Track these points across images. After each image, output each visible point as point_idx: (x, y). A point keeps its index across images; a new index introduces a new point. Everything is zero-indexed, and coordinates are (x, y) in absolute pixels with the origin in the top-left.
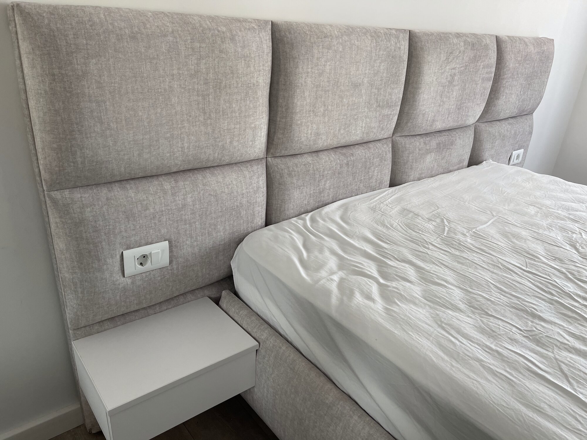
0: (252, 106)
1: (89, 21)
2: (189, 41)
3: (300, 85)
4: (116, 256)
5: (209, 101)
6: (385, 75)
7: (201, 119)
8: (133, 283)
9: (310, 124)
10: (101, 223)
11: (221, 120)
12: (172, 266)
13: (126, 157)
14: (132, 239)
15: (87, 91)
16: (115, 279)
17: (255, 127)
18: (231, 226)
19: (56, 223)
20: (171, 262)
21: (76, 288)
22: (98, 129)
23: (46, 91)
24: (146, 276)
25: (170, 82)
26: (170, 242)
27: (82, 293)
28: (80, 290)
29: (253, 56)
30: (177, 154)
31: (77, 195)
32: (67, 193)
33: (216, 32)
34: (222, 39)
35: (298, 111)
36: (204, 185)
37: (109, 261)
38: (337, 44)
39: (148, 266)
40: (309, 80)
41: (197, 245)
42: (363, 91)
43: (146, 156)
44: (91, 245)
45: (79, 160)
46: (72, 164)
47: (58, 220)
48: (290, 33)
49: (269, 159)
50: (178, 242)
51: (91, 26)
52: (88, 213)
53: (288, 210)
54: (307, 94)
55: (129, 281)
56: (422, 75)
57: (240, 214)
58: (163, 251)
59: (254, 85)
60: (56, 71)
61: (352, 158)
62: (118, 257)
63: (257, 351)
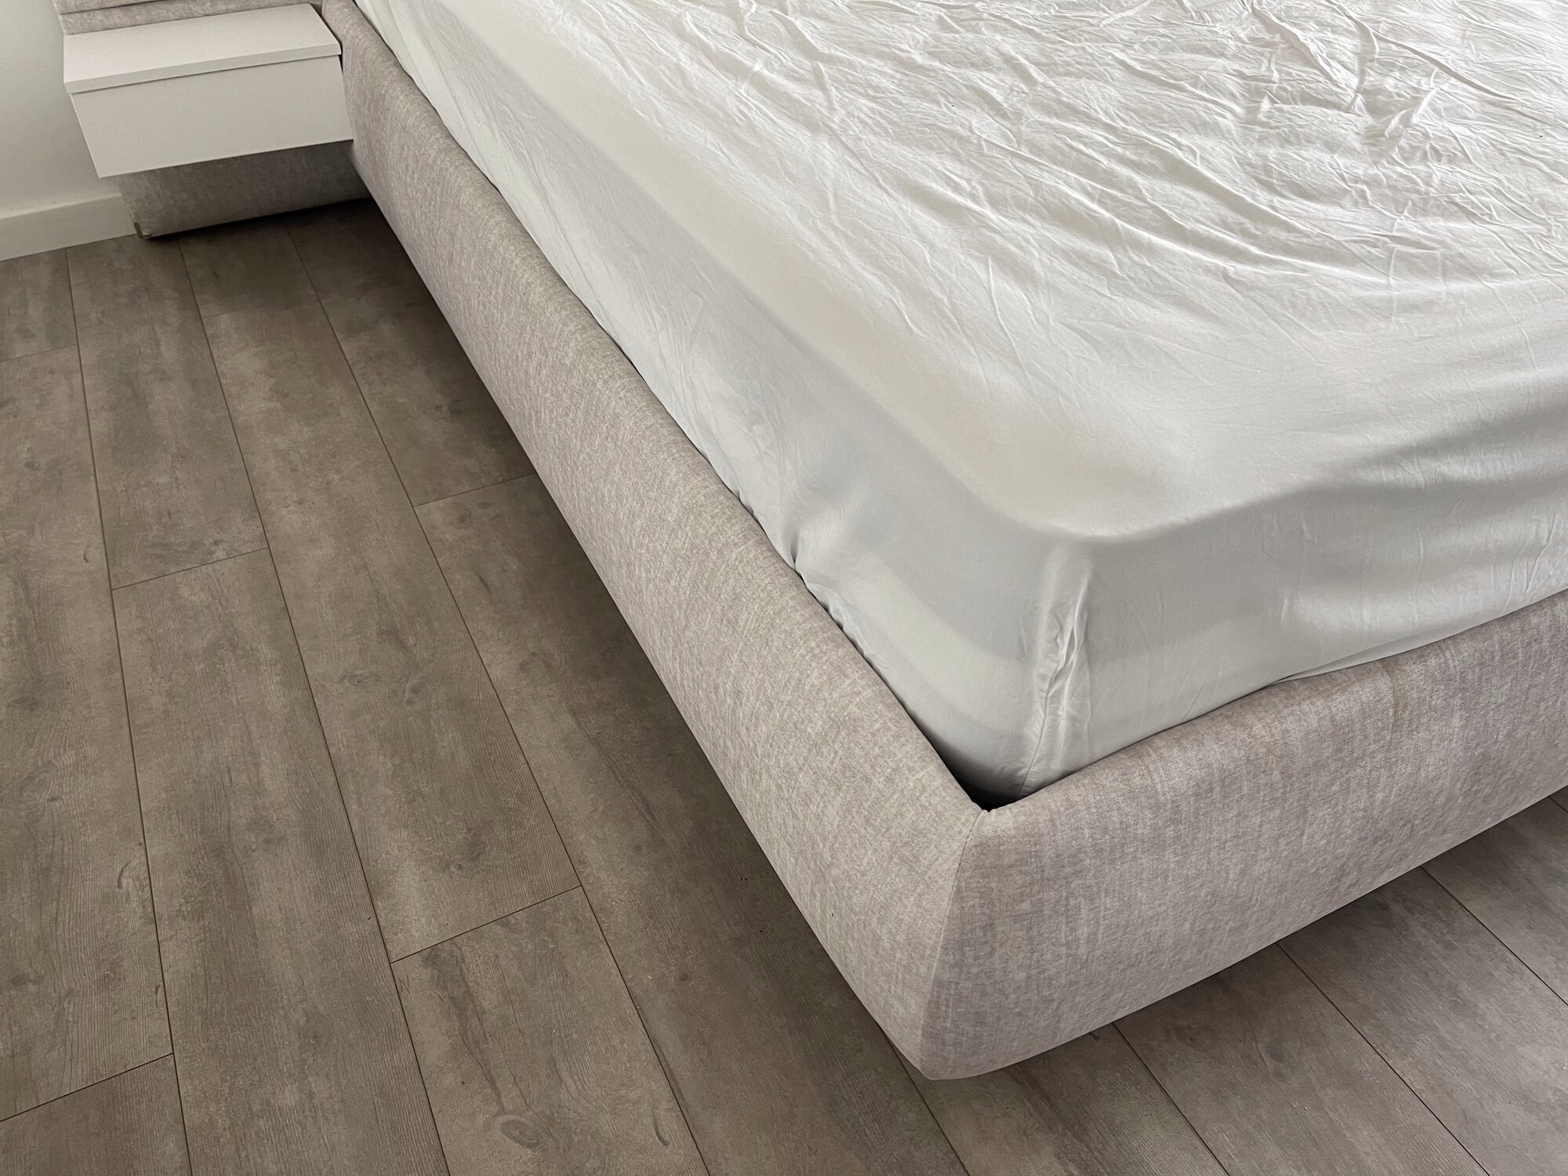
63: (341, 57)
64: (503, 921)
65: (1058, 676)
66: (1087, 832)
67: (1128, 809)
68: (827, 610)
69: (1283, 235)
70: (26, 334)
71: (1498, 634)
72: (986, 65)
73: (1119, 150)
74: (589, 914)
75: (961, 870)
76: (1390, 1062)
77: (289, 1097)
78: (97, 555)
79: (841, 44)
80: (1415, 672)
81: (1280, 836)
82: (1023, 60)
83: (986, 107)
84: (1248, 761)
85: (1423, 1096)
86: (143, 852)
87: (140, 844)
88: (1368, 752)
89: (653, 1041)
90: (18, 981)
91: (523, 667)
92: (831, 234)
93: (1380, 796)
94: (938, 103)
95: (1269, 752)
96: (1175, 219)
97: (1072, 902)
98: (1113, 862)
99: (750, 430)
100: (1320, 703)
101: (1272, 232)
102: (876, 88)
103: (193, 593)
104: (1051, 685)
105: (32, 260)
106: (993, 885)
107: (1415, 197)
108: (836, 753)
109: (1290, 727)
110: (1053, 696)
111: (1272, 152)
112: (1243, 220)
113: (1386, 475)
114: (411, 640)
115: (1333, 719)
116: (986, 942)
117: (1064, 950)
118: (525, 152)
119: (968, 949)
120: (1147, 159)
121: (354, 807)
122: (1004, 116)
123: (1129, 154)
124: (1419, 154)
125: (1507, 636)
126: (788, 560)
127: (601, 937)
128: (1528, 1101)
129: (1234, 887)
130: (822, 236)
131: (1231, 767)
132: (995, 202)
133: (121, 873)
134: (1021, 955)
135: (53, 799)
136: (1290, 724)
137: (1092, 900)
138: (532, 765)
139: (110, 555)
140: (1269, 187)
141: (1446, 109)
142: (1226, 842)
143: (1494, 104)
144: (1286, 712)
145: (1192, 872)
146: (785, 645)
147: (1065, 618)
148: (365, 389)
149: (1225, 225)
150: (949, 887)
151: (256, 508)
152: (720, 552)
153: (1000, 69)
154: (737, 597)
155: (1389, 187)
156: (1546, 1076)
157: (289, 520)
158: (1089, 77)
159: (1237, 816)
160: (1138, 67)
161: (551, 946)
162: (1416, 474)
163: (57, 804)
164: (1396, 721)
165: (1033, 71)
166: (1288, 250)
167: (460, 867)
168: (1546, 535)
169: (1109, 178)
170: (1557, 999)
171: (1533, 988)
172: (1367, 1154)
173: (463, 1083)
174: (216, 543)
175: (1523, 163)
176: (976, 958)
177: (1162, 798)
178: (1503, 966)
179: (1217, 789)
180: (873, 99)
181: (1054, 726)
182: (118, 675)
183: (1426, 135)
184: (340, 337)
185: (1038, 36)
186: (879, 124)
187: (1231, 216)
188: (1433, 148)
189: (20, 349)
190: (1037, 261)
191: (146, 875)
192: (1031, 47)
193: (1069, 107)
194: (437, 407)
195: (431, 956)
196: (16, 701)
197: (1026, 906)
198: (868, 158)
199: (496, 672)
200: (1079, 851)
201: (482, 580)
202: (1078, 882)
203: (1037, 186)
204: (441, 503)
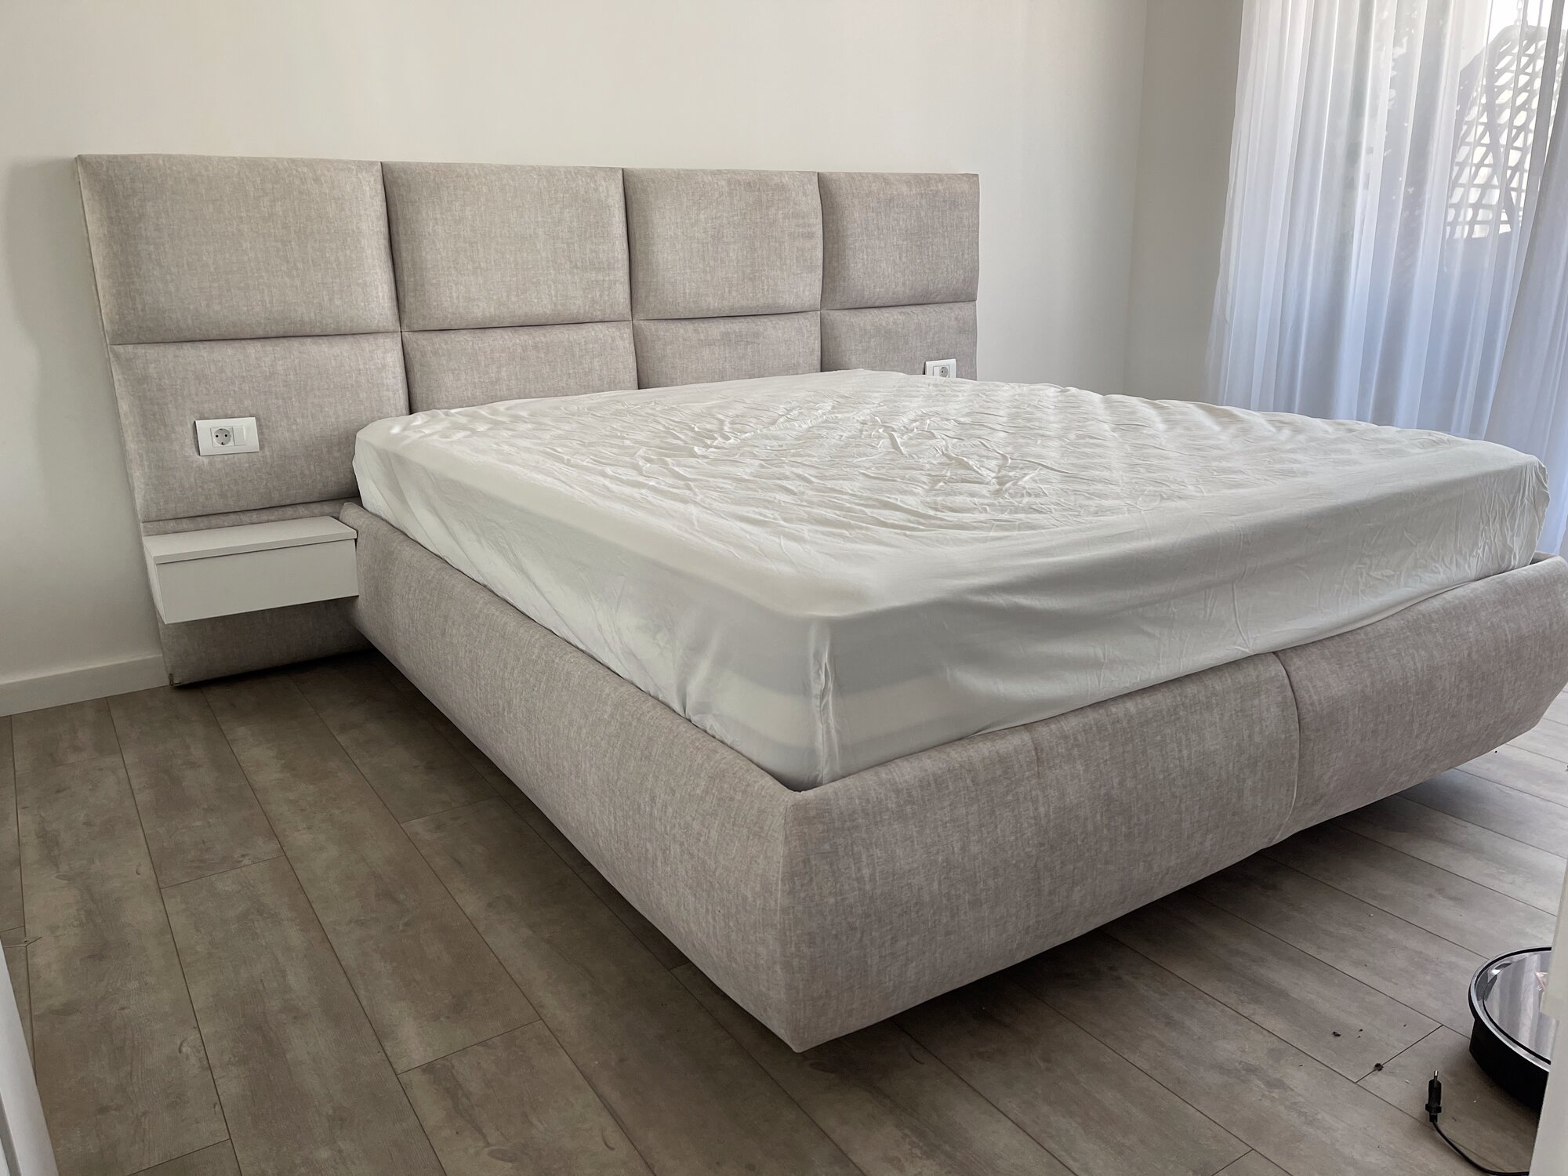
0: (354, 256)
1: (147, 166)
2: (259, 182)
3: (427, 234)
4: (186, 424)
5: (292, 248)
6: (575, 224)
7: (284, 268)
8: (210, 463)
9: (454, 285)
10: (167, 382)
11: (312, 271)
12: (264, 452)
13: (192, 307)
14: (205, 405)
15: (144, 233)
16: (187, 454)
17: (365, 284)
18: (346, 411)
19: (119, 381)
20: (262, 447)
21: (142, 461)
22: (156, 273)
23: (104, 235)
24: (228, 459)
25: (238, 225)
26: (258, 420)
27: (149, 467)
28: (146, 463)
29: (347, 198)
30: (257, 309)
31: (141, 350)
32: (130, 348)
33: (294, 172)
34: (301, 179)
35: (430, 266)
36: (300, 352)
37: (178, 429)
38: (478, 184)
39: (230, 447)
40: (439, 229)
41: (298, 430)
42: (539, 246)
43: (217, 308)
44: (156, 407)
45: (139, 307)
46: (132, 311)
47: (120, 377)
48: (405, 173)
49: (406, 334)
50: (269, 421)
51: (148, 171)
52: (152, 370)
53: (438, 402)
54: (440, 245)
55: (206, 460)
56: (651, 226)
57: (358, 397)
58: (248, 429)
59: (353, 231)
60: (113, 214)
61: (542, 338)
62: (190, 426)
63: (356, 540)
64: (483, 1044)
65: (823, 695)
66: (857, 801)
67: (880, 791)
68: (706, 732)
69: (939, 522)
70: (77, 749)
71: (1091, 717)
72: (787, 478)
73: (857, 501)
74: (547, 1033)
75: (786, 823)
76: (1125, 1057)
77: (324, 1154)
78: (146, 870)
79: (702, 475)
80: (1043, 731)
81: (981, 826)
82: (806, 475)
83: (785, 492)
84: (949, 770)
85: (1149, 1073)
86: (197, 1032)
87: (194, 1028)
88: (1026, 777)
89: (600, 1096)
90: (103, 1110)
91: (490, 905)
92: (696, 533)
93: (1042, 810)
94: (758, 492)
95: (961, 766)
96: (882, 519)
97: (856, 849)
98: (876, 823)
99: (654, 639)
100: (989, 744)
101: (933, 521)
102: (721, 488)
103: (226, 884)
104: (821, 703)
105: (78, 706)
106: (806, 830)
107: (1012, 508)
108: (714, 795)
109: (972, 754)
110: (823, 709)
111: (939, 499)
112: (918, 519)
113: (983, 599)
114: (402, 897)
115: (997, 752)
116: (806, 873)
117: (856, 884)
118: (507, 547)
119: (796, 878)
120: (870, 502)
121: (362, 993)
122: (795, 494)
123: (862, 502)
124: (1019, 495)
125: (1096, 716)
126: (682, 714)
127: (559, 1045)
128: (1221, 1069)
129: (960, 860)
130: (691, 534)
131: (939, 772)
132: (785, 520)
133: (181, 1045)
134: (829, 884)
135: (123, 1009)
136: (972, 752)
137: (868, 849)
138: (500, 958)
139: (156, 868)
140: (936, 509)
141: (1040, 480)
142: (946, 823)
143: (1069, 477)
144: (969, 747)
145: (929, 840)
146: (681, 751)
147: (821, 660)
148: (357, 762)
149: (910, 521)
150: (780, 836)
151: (273, 834)
152: (639, 719)
153: (794, 480)
154: (650, 739)
155: (1000, 506)
156: (1234, 1056)
157: (300, 838)
158: (844, 480)
159: (950, 805)
160: (872, 475)
161: (520, 1053)
162: (1001, 600)
163: (126, 1011)
164: (1038, 759)
165: (813, 479)
166: (941, 527)
167: (448, 1018)
168: (1102, 656)
169: (849, 510)
170: (1240, 1016)
171: (1222, 1011)
172: (1111, 1105)
173: (457, 1133)
174: (243, 856)
175: (1075, 494)
176: (802, 886)
177: (900, 786)
178: (1201, 1001)
179: (933, 785)
180: (721, 492)
181: (828, 732)
182: (170, 936)
183: (1024, 488)
184: (335, 733)
185: (817, 468)
186: (723, 500)
187: (912, 518)
188: (1027, 492)
189: (72, 758)
190: (806, 535)
191: (201, 1044)
192: (813, 472)
193: (830, 489)
194: (415, 767)
195: (428, 1068)
196: (89, 957)
197: (827, 847)
198: (716, 510)
199: (469, 910)
200: (854, 812)
201: (455, 860)
202: (857, 834)
203: (809, 513)
204: (421, 820)
